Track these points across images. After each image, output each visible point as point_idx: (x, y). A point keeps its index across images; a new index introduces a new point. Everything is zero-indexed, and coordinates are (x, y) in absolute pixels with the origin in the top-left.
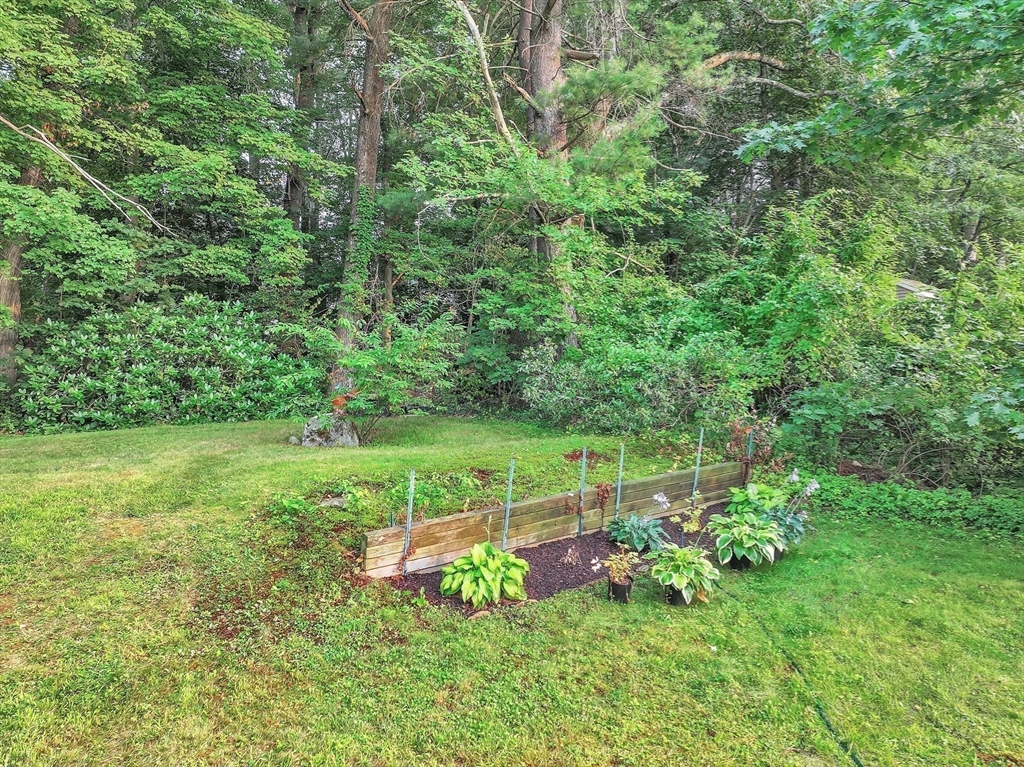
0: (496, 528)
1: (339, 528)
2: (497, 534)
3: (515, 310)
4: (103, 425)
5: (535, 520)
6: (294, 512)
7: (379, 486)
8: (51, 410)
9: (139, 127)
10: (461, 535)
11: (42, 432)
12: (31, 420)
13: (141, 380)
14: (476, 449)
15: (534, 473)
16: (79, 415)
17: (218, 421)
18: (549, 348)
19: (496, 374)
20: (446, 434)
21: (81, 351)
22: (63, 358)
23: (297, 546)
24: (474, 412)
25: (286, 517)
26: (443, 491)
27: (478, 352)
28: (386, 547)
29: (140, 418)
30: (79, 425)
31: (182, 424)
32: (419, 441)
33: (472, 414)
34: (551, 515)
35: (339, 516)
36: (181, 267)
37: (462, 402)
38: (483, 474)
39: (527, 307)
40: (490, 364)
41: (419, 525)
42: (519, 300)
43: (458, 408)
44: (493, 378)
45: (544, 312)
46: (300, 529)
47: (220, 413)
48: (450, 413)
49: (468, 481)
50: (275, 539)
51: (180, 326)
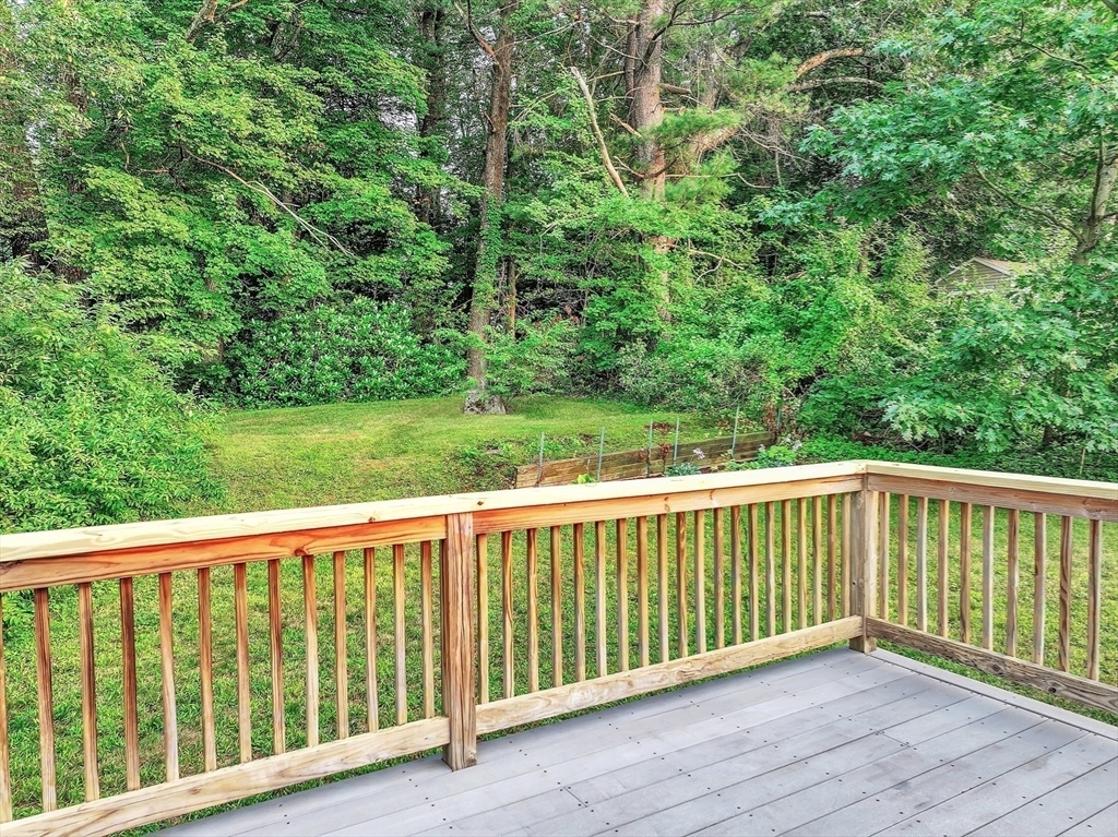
0: (593, 468)
1: (499, 466)
2: (593, 472)
3: (616, 315)
4: (298, 402)
5: (618, 464)
6: (473, 456)
7: (520, 443)
8: (263, 392)
9: (319, 165)
10: (572, 471)
11: (257, 407)
12: (249, 398)
13: (327, 367)
14: (584, 421)
15: (621, 437)
16: (282, 394)
17: (383, 399)
18: (641, 346)
19: (603, 363)
20: (563, 411)
21: (282, 344)
22: (269, 351)
23: (477, 474)
24: (586, 393)
25: (468, 459)
26: (560, 447)
27: (588, 346)
28: (528, 476)
29: (326, 397)
30: (282, 402)
31: (357, 402)
32: (543, 416)
33: (584, 394)
34: (629, 462)
35: (499, 459)
36: (349, 275)
37: (576, 384)
38: (587, 437)
39: (626, 311)
40: (598, 355)
41: (547, 464)
42: (622, 304)
43: (573, 389)
44: (600, 366)
45: (639, 316)
46: (477, 465)
47: (385, 393)
48: (568, 393)
49: (577, 441)
50: (463, 471)
51: (352, 325)
